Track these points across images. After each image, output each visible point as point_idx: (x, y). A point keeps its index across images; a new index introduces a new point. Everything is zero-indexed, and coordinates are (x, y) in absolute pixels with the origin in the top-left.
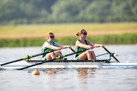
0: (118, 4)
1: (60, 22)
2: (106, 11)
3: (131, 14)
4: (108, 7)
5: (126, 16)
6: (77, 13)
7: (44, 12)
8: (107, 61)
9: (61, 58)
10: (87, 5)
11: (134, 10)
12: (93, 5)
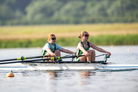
5: (101, 18)
7: (18, 13)
8: (104, 63)
10: (62, 6)
11: (109, 11)
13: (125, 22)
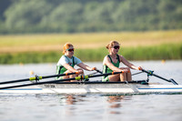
0: (93, 8)
1: (16, 32)
2: (77, 18)
3: (110, 21)
4: (80, 12)
5: (104, 24)
6: (38, 20)
8: (145, 83)
9: (82, 78)
10: (51, 10)
11: (114, 16)
12: (60, 9)
13: (136, 30)
